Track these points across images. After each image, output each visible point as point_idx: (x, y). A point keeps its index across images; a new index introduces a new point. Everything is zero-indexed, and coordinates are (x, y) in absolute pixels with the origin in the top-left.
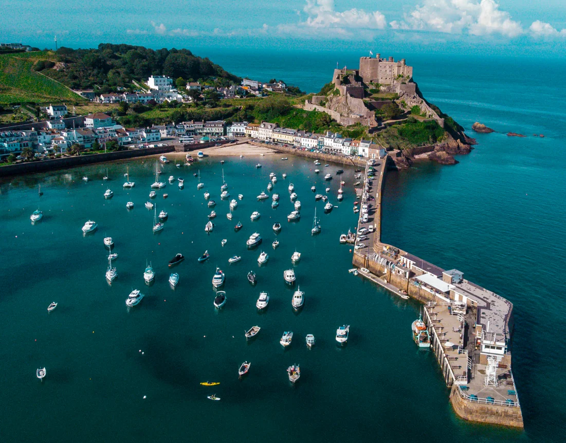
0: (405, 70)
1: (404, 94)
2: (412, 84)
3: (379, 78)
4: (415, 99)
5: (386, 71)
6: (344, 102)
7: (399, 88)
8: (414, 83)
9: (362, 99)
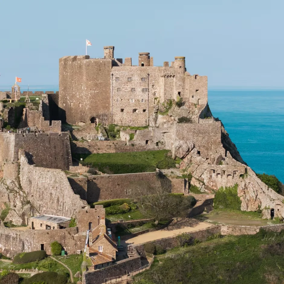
0: (187, 86)
1: (188, 151)
2: (211, 121)
3: (115, 110)
4: (223, 166)
5: (133, 90)
6: (8, 182)
7: (174, 136)
8: (217, 120)
9: (65, 168)
